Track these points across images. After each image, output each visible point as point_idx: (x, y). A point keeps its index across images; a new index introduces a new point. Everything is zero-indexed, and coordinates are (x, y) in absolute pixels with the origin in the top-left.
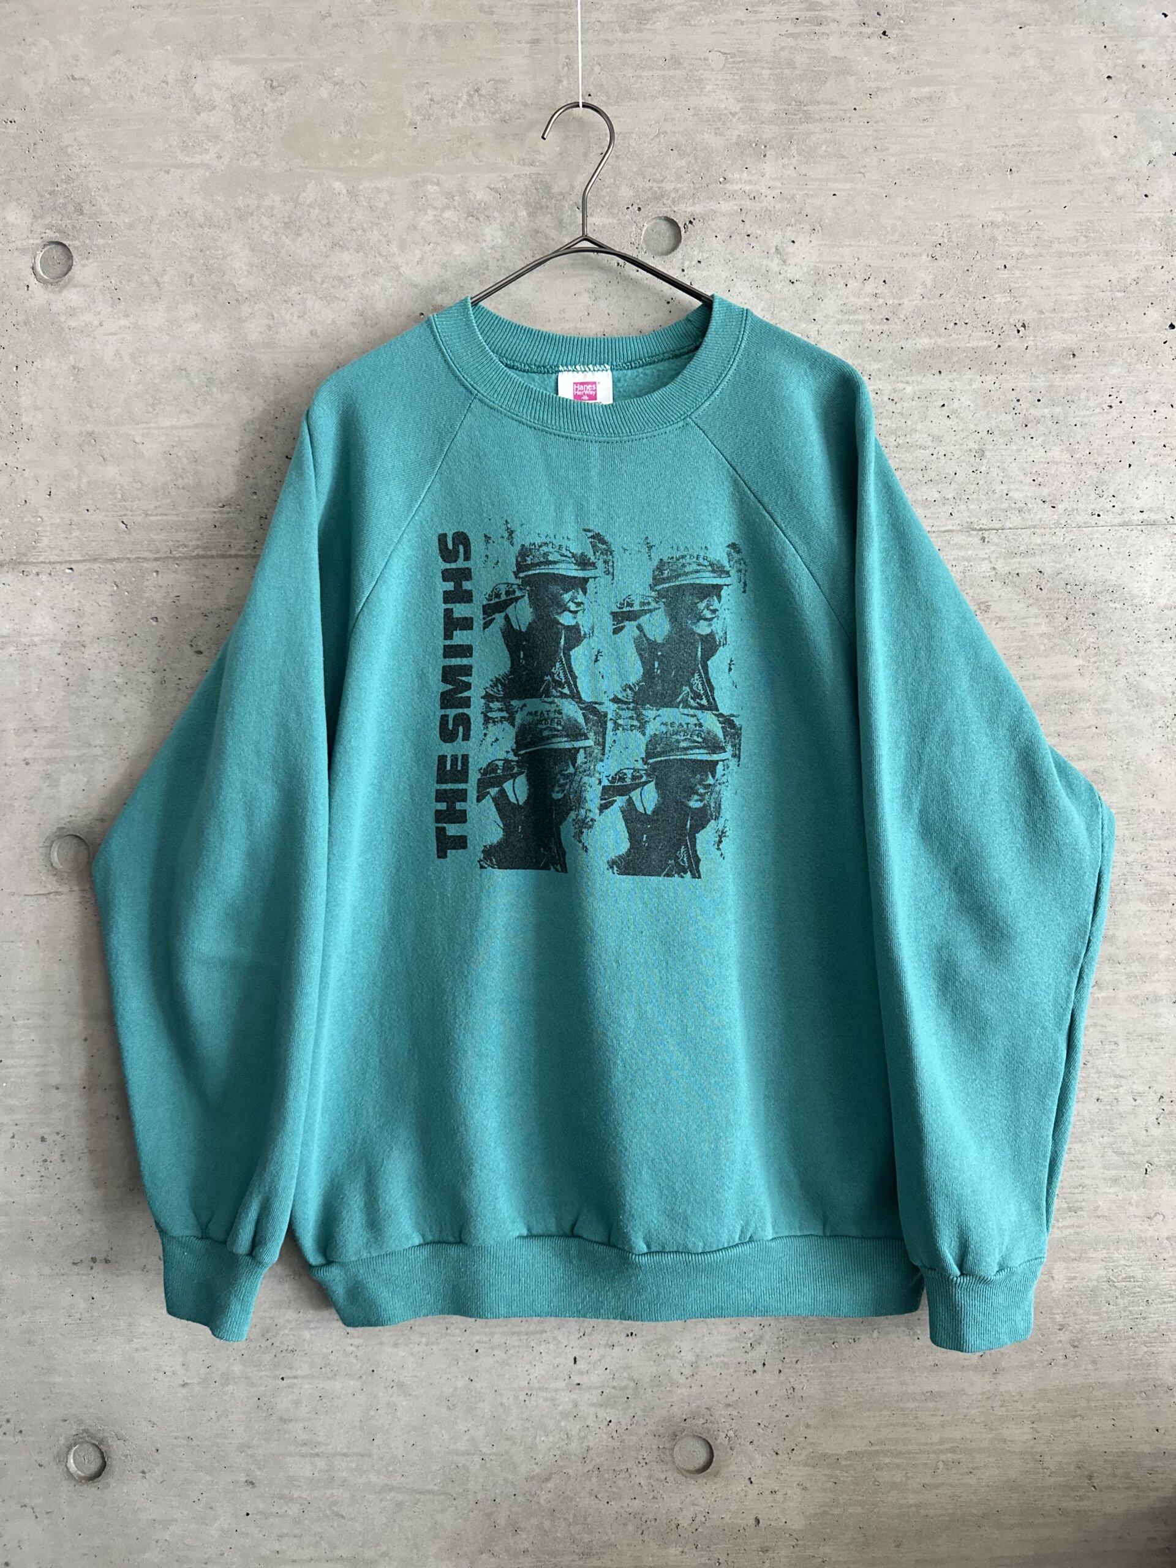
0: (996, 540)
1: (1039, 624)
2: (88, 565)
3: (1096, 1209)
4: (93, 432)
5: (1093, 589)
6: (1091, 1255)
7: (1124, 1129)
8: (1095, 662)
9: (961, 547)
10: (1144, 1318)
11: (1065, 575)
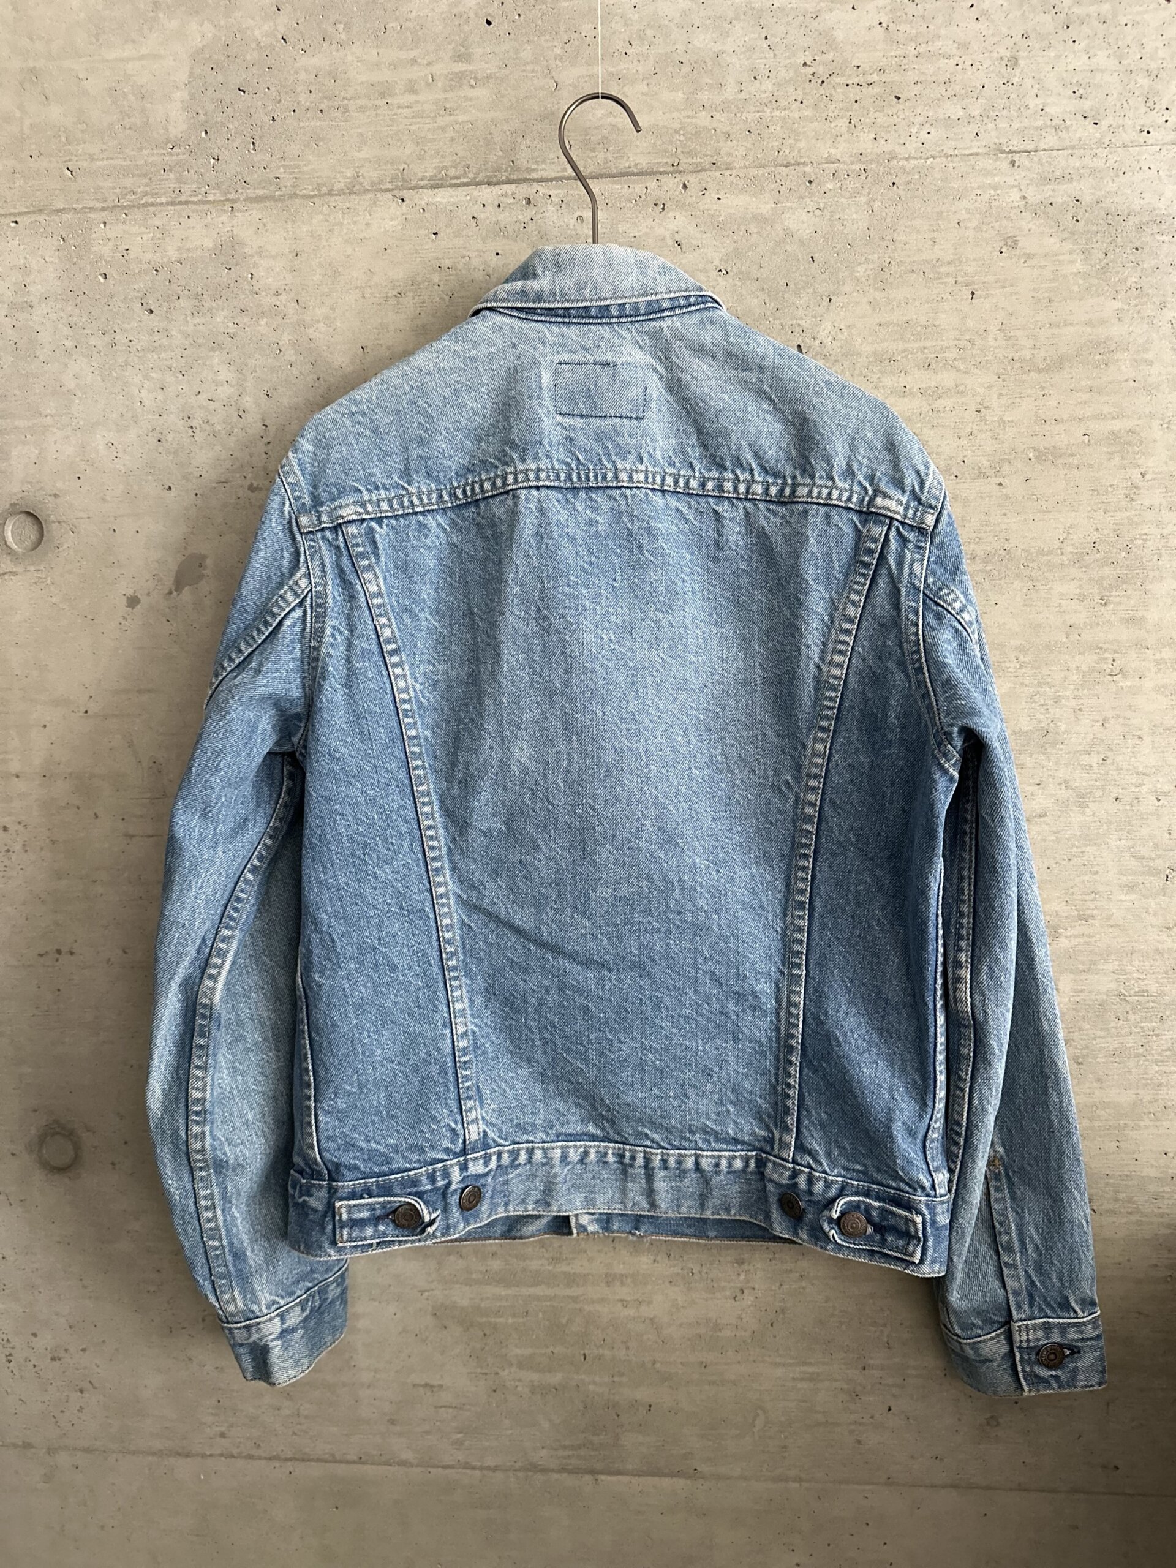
0: (1027, 163)
1: (1072, 262)
2: (33, 218)
3: (1109, 918)
4: (34, 68)
5: (1137, 219)
6: (1101, 967)
7: (1144, 832)
8: (1136, 306)
9: (986, 173)
10: (1157, 1035)
11: (1106, 204)
